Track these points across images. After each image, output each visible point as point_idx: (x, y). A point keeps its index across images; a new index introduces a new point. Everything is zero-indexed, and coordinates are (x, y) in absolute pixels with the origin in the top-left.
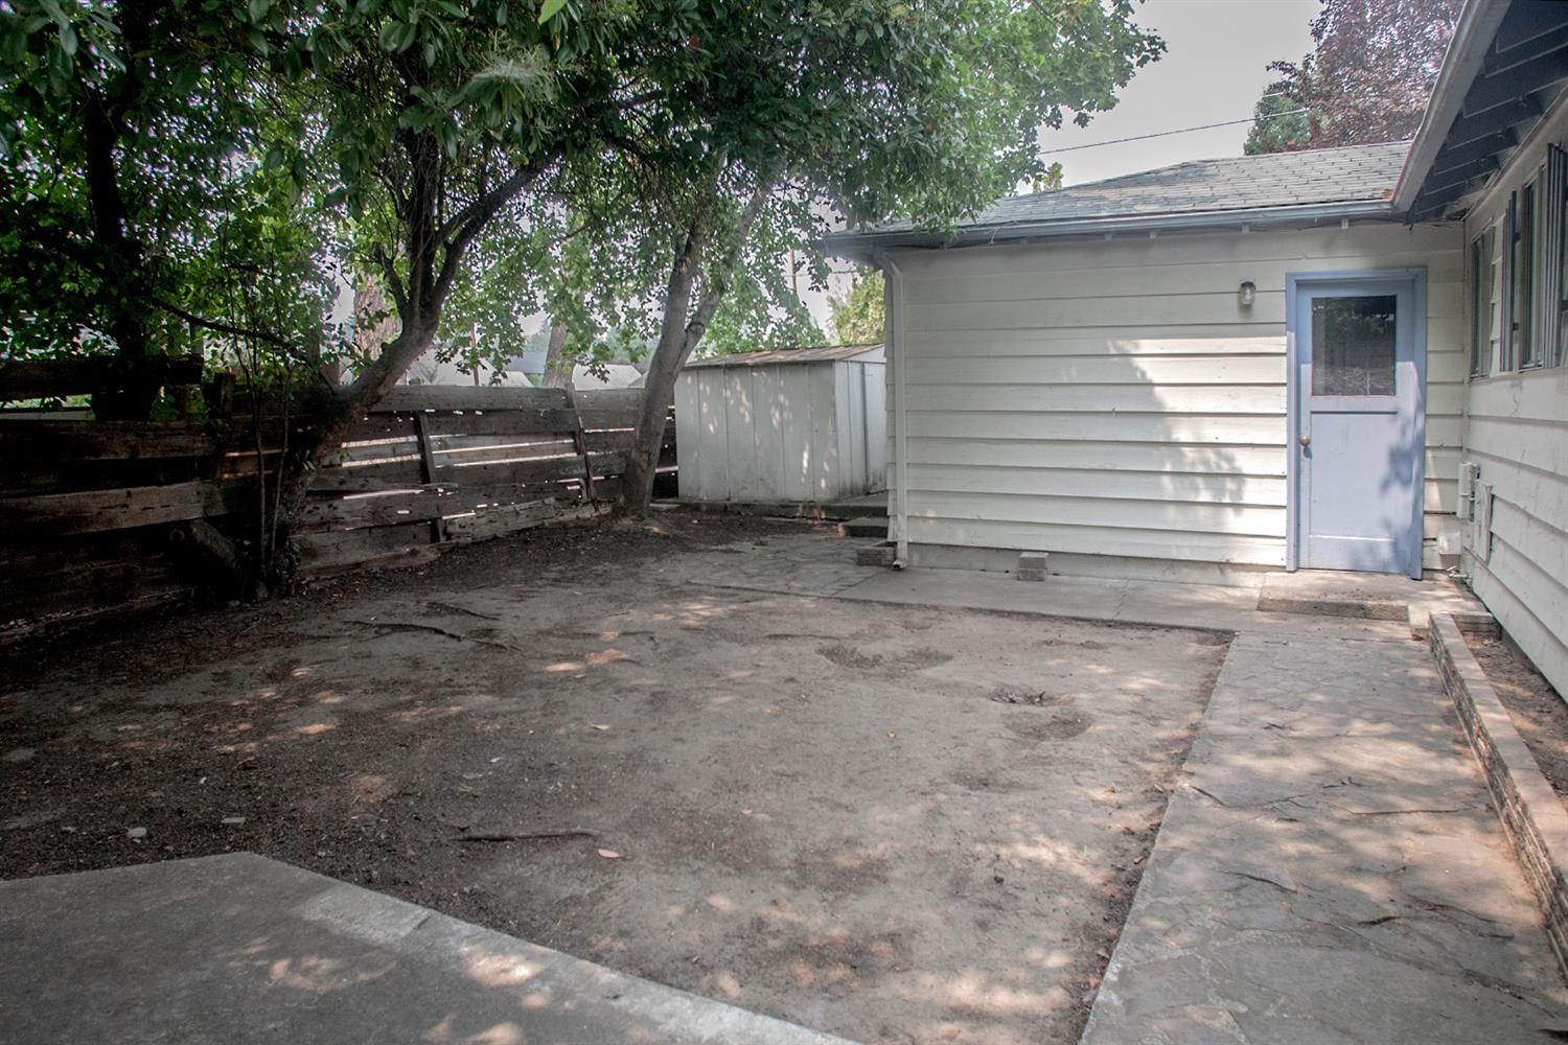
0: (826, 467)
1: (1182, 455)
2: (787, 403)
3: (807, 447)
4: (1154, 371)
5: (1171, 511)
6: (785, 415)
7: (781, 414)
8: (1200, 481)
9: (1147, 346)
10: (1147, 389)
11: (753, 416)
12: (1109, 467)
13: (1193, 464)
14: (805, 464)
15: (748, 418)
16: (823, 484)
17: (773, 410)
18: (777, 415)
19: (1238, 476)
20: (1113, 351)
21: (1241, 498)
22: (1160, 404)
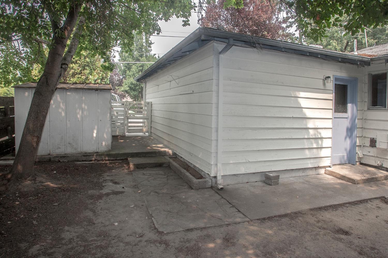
0: (105, 136)
1: (309, 133)
2: (86, 107)
3: (96, 127)
4: (304, 103)
5: (307, 152)
6: (85, 113)
7: (82, 112)
8: (313, 141)
9: (302, 94)
10: (300, 109)
11: (66, 113)
12: (290, 137)
13: (312, 135)
14: (95, 135)
15: (63, 114)
16: (104, 143)
17: (78, 111)
18: (81, 112)
19: (322, 138)
20: (293, 96)
21: (322, 146)
22: (305, 115)
